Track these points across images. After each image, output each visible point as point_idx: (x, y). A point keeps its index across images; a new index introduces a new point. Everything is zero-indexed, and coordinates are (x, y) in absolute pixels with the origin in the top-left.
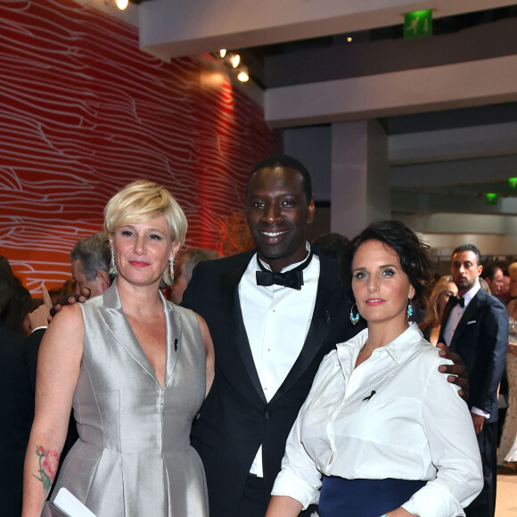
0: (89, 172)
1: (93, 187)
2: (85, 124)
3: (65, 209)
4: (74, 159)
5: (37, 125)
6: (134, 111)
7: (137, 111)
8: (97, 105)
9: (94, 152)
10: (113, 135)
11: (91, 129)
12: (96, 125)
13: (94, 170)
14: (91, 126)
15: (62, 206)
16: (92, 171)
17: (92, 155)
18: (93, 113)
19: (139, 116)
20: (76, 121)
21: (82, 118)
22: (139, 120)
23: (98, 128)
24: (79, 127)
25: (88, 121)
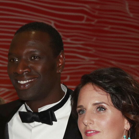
0: (90, 52)
1: (93, 62)
2: (88, 20)
3: (71, 78)
4: (79, 44)
5: (51, 23)
6: (127, 8)
7: (130, 9)
8: (98, 7)
9: (95, 38)
10: (110, 26)
11: (93, 23)
12: (96, 20)
13: (94, 51)
14: (93, 21)
15: (68, 76)
16: (93, 51)
17: (93, 40)
18: (94, 12)
19: (131, 12)
20: (81, 18)
21: (85, 16)
22: (131, 15)
23: (98, 22)
24: (83, 22)
25: (90, 18)
